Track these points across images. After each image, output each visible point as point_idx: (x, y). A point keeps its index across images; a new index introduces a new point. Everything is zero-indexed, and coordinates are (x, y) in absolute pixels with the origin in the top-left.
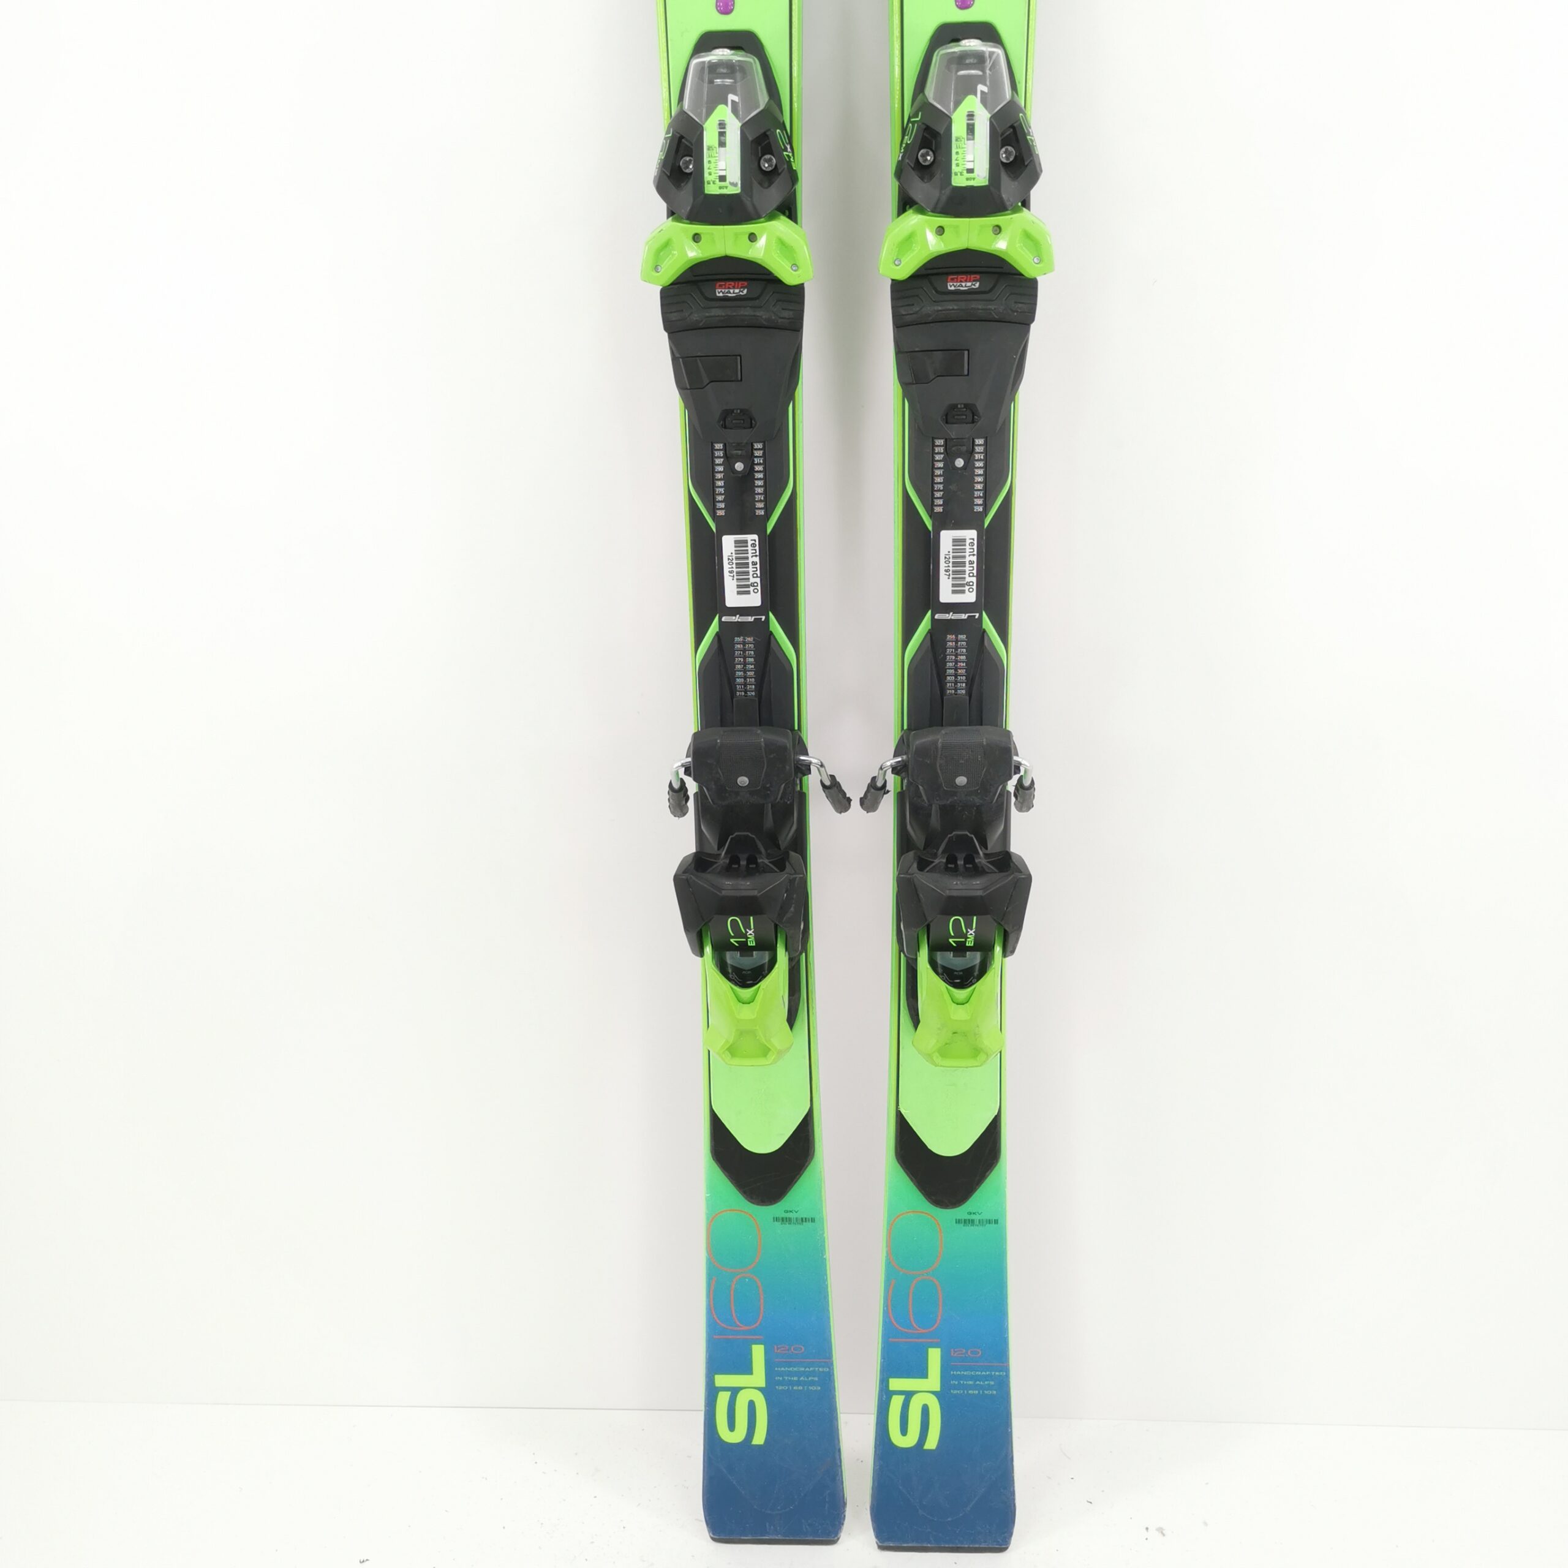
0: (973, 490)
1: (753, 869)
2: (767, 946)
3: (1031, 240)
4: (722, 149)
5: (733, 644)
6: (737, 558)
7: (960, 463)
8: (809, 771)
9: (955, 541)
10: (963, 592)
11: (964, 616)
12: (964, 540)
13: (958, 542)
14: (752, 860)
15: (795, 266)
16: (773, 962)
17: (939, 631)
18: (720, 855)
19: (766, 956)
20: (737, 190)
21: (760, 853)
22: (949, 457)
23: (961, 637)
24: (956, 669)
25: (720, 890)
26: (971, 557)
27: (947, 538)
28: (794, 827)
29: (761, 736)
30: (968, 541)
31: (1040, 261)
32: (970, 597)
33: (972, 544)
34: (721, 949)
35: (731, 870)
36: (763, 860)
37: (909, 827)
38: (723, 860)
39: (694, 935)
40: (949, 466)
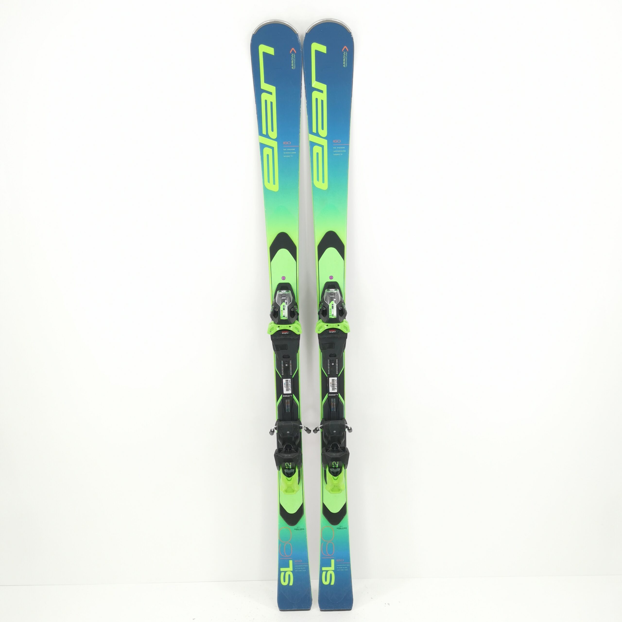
0: (336, 370)
1: (291, 452)
2: (294, 468)
3: (345, 327)
4: (284, 310)
5: (285, 401)
6: (286, 384)
7: (333, 364)
8: (302, 428)
9: (332, 380)
10: (334, 390)
11: (335, 395)
12: (334, 380)
13: (333, 380)
14: (290, 449)
15: (298, 331)
16: (295, 472)
17: (329, 398)
18: (283, 448)
19: (293, 470)
20: (287, 318)
21: (292, 448)
22: (331, 363)
23: (334, 399)
24: (333, 406)
25: (284, 457)
26: (336, 383)
27: (331, 379)
28: (299, 440)
29: (292, 423)
30: (335, 380)
31: (347, 330)
32: (336, 391)
33: (336, 380)
34: (284, 469)
35: (286, 452)
36: (293, 450)
37: (324, 440)
38: (284, 450)
39: (278, 467)
40: (331, 365)
